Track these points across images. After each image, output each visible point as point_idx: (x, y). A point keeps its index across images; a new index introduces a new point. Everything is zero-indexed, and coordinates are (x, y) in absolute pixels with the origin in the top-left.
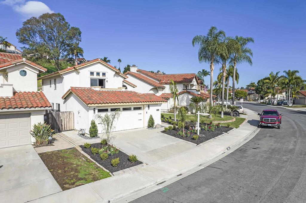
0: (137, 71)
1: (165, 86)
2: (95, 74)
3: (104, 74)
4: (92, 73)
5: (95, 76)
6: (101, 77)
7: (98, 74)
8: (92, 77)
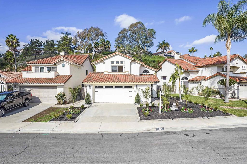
1: (199, 69)
2: (115, 62)
3: (122, 62)
4: (113, 62)
5: (115, 64)
6: (119, 64)
7: (117, 62)
8: (113, 65)
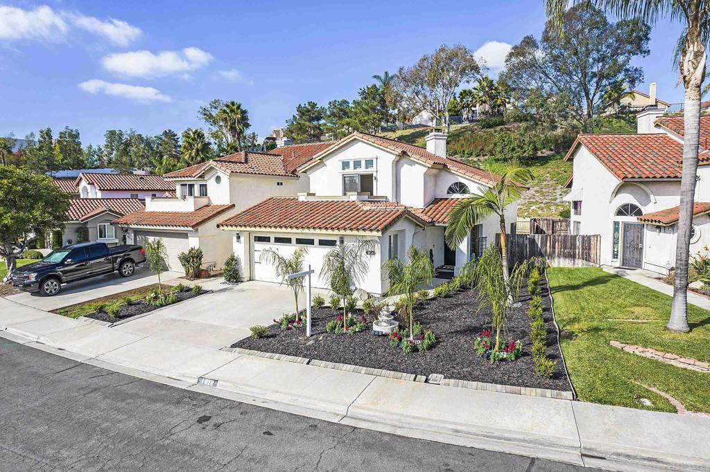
0: (657, 126)
2: (351, 164)
3: (369, 163)
4: (345, 165)
5: (351, 170)
6: (363, 170)
7: (357, 164)
8: (345, 171)
